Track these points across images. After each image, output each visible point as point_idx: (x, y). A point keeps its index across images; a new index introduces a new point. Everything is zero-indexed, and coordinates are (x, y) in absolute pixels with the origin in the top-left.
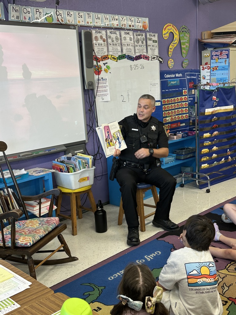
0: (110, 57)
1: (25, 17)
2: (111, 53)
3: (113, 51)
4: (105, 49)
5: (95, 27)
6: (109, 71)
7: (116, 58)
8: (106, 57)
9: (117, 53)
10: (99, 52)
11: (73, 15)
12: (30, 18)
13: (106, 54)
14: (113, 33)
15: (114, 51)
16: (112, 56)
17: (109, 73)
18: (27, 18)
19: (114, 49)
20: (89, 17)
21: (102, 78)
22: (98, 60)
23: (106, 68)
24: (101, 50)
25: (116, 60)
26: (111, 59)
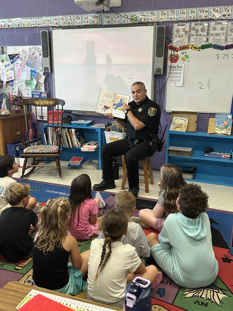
0: (190, 47)
1: (115, 21)
2: (192, 43)
3: (195, 41)
4: (186, 40)
5: (178, 22)
6: (188, 60)
7: (198, 47)
8: (186, 47)
9: (201, 42)
10: (178, 43)
11: (156, 14)
12: (119, 21)
13: (186, 44)
14: (199, 24)
15: (197, 41)
16: (193, 46)
17: (187, 61)
18: (117, 21)
19: (197, 39)
20: (173, 13)
21: (178, 66)
22: (175, 49)
23: (184, 57)
24: (181, 41)
25: (198, 49)
26: (192, 49)
